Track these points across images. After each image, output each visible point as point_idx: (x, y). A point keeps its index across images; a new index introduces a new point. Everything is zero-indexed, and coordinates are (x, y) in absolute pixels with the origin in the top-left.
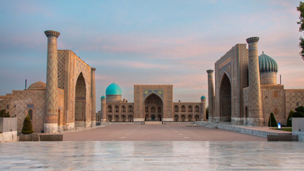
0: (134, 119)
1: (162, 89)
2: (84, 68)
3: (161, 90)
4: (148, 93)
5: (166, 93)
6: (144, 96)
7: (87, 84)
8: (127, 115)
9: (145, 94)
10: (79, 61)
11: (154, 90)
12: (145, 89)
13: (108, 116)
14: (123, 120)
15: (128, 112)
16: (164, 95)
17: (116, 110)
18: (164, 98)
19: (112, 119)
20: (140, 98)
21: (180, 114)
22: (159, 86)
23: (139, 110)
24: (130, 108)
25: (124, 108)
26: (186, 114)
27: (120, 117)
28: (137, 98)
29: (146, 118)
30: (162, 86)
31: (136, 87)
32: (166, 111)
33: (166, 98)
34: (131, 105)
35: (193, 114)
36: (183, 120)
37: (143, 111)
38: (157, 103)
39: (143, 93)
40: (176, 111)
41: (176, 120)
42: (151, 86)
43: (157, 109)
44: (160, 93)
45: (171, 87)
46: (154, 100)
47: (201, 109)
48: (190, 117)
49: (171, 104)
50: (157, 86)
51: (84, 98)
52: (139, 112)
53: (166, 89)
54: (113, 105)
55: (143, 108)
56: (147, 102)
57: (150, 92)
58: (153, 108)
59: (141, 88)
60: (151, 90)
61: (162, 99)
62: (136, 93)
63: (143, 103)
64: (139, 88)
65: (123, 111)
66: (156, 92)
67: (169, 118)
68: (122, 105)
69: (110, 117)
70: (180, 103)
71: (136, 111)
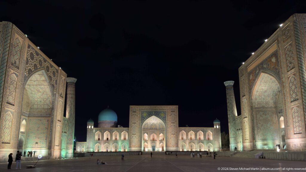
1: (165, 111)
3: (163, 112)
4: (147, 115)
5: (170, 115)
6: (142, 119)
9: (144, 117)
10: (36, 51)
11: (155, 112)
12: (143, 110)
14: (115, 150)
16: (167, 117)
17: (107, 137)
18: (167, 121)
20: (137, 121)
21: (187, 142)
22: (161, 107)
23: (136, 137)
24: (124, 134)
25: (116, 135)
26: (196, 142)
27: (111, 146)
28: (134, 122)
29: (144, 148)
30: (164, 107)
31: (132, 108)
32: (170, 138)
33: (170, 121)
34: (126, 131)
35: (204, 142)
36: (191, 149)
37: (141, 137)
38: (158, 128)
39: (141, 116)
40: (182, 139)
41: (183, 149)
42: (151, 107)
43: (158, 136)
44: (162, 115)
45: (175, 108)
46: (155, 125)
47: (215, 135)
48: (200, 146)
49: (176, 130)
50: (158, 107)
51: (50, 114)
52: (135, 140)
53: (170, 110)
54: (103, 131)
55: (141, 134)
56: (146, 127)
57: (150, 115)
58: (153, 135)
59: (138, 109)
60: (151, 112)
61: (165, 123)
62: (132, 116)
63: (141, 127)
64: (136, 109)
65: (116, 139)
66: (157, 114)
67: (174, 147)
68: (114, 131)
69: (99, 146)
70: (187, 128)
71: (131, 138)
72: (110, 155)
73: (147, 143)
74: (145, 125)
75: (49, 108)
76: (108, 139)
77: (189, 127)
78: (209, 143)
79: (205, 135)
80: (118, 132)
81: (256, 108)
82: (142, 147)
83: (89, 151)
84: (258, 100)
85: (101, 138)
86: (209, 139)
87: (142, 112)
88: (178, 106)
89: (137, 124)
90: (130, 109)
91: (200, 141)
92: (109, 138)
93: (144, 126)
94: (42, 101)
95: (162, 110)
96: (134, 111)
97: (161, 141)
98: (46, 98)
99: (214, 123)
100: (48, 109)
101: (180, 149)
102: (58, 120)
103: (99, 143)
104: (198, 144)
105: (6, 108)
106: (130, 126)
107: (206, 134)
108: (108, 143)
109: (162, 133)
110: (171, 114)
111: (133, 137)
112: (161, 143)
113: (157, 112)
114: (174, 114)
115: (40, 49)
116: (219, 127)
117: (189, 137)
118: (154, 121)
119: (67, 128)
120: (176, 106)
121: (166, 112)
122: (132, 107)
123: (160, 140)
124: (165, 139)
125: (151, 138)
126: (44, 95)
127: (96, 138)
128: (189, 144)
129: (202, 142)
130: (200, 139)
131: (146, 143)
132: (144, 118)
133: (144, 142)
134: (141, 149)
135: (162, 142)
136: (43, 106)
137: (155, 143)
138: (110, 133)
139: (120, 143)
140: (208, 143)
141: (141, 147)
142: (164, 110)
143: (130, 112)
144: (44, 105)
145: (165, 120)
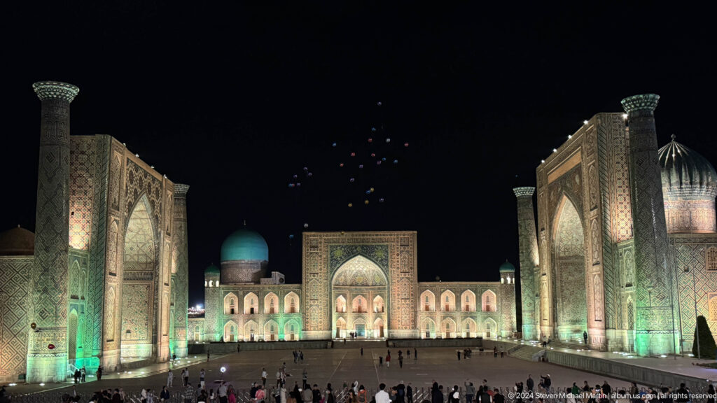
1: (385, 244)
2: (153, 185)
3: (381, 246)
4: (345, 254)
5: (398, 255)
6: (331, 265)
7: (162, 231)
8: (281, 321)
9: (336, 260)
10: (135, 165)
11: (362, 248)
12: (335, 242)
14: (269, 336)
16: (390, 260)
17: (250, 306)
18: (390, 268)
19: (237, 335)
20: (321, 269)
21: (439, 316)
22: (377, 235)
23: (317, 306)
24: (291, 299)
25: (272, 300)
26: (458, 315)
27: (261, 327)
28: (313, 271)
29: (338, 330)
30: (384, 235)
31: (310, 237)
32: (399, 308)
33: (398, 268)
34: (294, 291)
35: (476, 317)
36: (448, 334)
37: (331, 307)
38: (370, 283)
39: (329, 256)
40: (427, 309)
41: (428, 334)
42: (353, 235)
43: (371, 303)
44: (380, 254)
45: (410, 236)
46: (363, 276)
47: (502, 300)
48: (468, 325)
49: (412, 288)
50: (370, 235)
51: (152, 274)
52: (317, 313)
53: (398, 242)
54: (241, 293)
55: (331, 298)
56: (341, 282)
57: (350, 254)
58: (360, 300)
59: (323, 241)
60: (352, 246)
61: (386, 272)
62: (307, 256)
63: (330, 284)
64: (317, 240)
65: (272, 311)
66: (368, 252)
67: (406, 328)
68: (268, 292)
69: (232, 328)
70: (439, 284)
71: (307, 309)
72: (263, 349)
73: (345, 318)
74: (340, 275)
75: (149, 261)
76: (252, 310)
77: (443, 281)
78: (487, 317)
79: (478, 300)
80: (278, 295)
81: (561, 258)
82: (333, 328)
83: (213, 340)
84: (565, 243)
85: (236, 309)
86: (488, 309)
87: (331, 247)
88: (416, 232)
89: (321, 276)
90: (304, 240)
91: (468, 313)
92: (256, 309)
93: (337, 280)
94: (135, 248)
95: (379, 242)
96: (314, 243)
97: (378, 314)
98: (144, 241)
99: (502, 271)
100: (146, 263)
101: (420, 333)
102: (166, 284)
103: (232, 320)
104: (464, 321)
105: (109, 283)
106: (304, 281)
107: (482, 297)
108: (254, 320)
109: (380, 295)
110: (401, 252)
111: (311, 306)
112: (379, 319)
113: (366, 246)
114: (408, 252)
115: (139, 157)
116: (512, 282)
117: (443, 305)
118: (359, 266)
119: (175, 294)
120: (411, 232)
121: (387, 246)
122: (308, 236)
123: (374, 312)
124: (386, 310)
125: (355, 306)
126: (138, 236)
127: (227, 308)
128: (441, 321)
129: (471, 317)
130: (467, 308)
131: (341, 319)
132: (338, 262)
133: (339, 317)
134: (331, 335)
135: (381, 317)
136: (136, 258)
137: (363, 318)
138: (258, 296)
139: (281, 319)
140: (485, 318)
141: (330, 329)
142: (383, 242)
143: (304, 248)
144: (138, 255)
145: (387, 265)
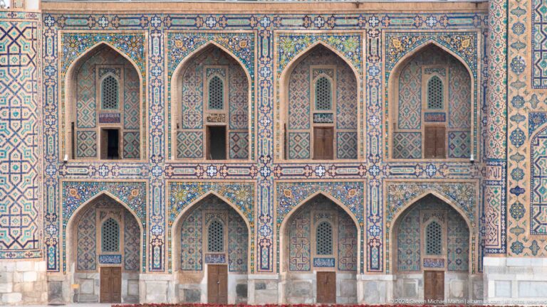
0: (488, 261)
8: (374, 198)
13: (82, 221)
14: (309, 278)
15: (399, 151)
17: (203, 115)
19: (135, 268)
